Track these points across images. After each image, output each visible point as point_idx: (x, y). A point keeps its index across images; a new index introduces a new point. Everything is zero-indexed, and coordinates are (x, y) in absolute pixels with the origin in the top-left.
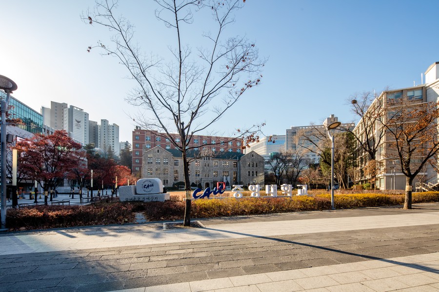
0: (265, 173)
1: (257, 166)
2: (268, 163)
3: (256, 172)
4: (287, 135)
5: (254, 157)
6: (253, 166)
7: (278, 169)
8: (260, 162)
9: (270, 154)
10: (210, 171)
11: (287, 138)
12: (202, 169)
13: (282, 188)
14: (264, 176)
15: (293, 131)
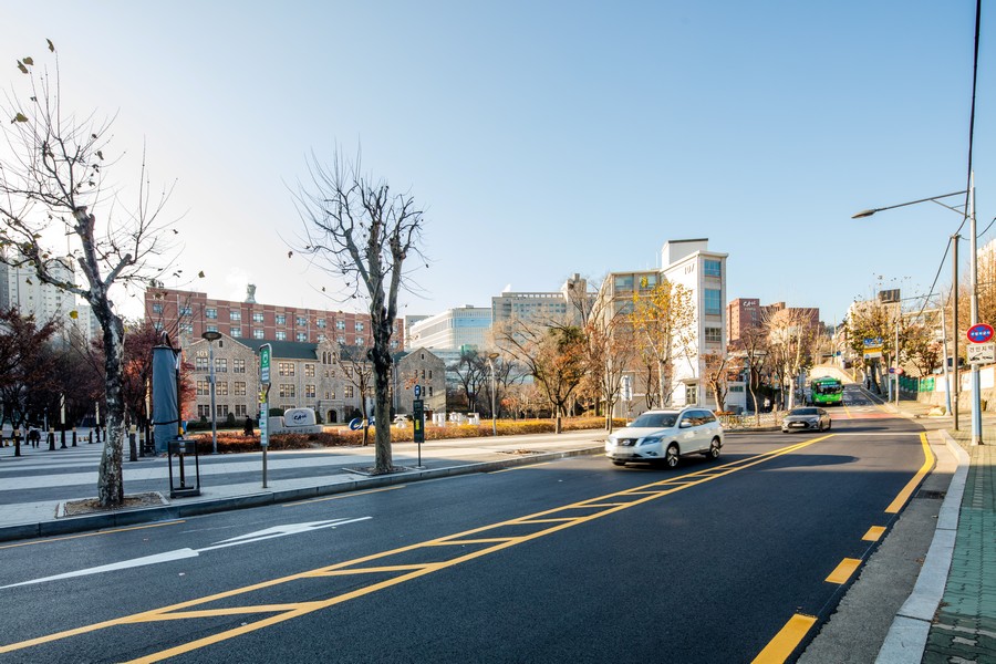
0: (448, 389)
1: (431, 377)
2: (454, 369)
3: (431, 389)
4: (494, 308)
5: (426, 360)
6: (424, 377)
7: (471, 382)
8: (437, 369)
9: (460, 348)
10: (336, 386)
11: (494, 314)
12: (319, 383)
13: (451, 418)
14: (444, 396)
15: (505, 301)
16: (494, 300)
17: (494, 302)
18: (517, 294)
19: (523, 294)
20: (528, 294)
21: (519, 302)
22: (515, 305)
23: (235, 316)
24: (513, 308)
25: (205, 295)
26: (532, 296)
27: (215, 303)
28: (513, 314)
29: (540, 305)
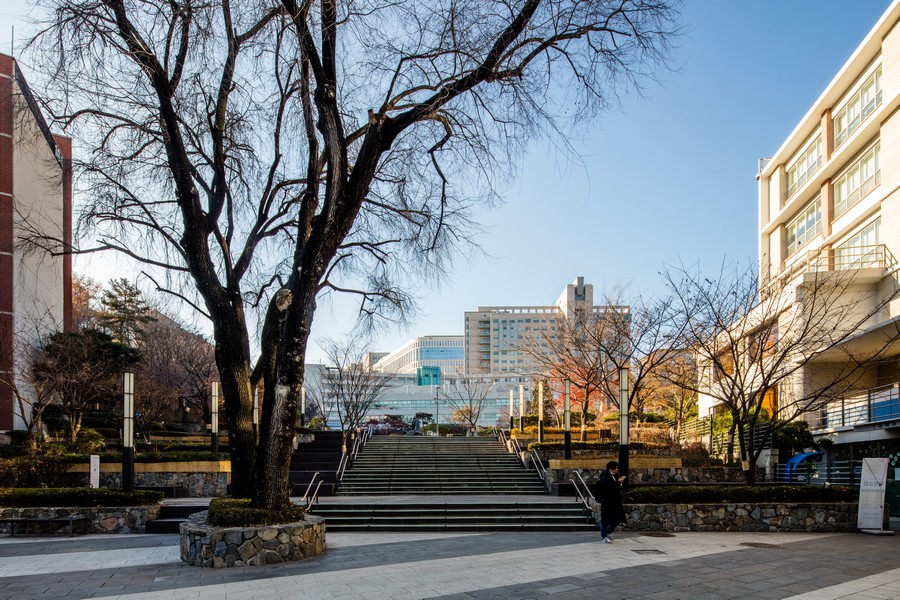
15: (481, 317)
16: (468, 317)
17: (467, 319)
18: (498, 308)
19: (505, 308)
20: (513, 308)
21: (502, 319)
22: (496, 321)
24: (493, 326)
26: (517, 311)
28: (492, 333)
29: (528, 321)
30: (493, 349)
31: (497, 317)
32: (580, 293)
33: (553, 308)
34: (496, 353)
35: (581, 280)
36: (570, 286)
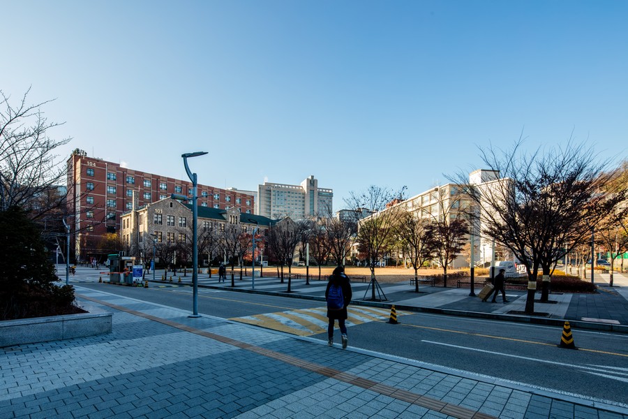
1: (292, 236)
4: (260, 192)
5: (290, 225)
6: (288, 236)
8: (295, 231)
11: (260, 196)
16: (261, 187)
17: (260, 188)
18: (274, 184)
19: (278, 184)
20: (281, 185)
21: (277, 190)
22: (274, 191)
23: (147, 183)
24: (272, 193)
25: (119, 165)
26: (283, 186)
27: (134, 173)
28: (272, 197)
29: (289, 192)
30: (272, 204)
31: (275, 189)
32: (312, 182)
33: (299, 187)
34: (274, 206)
35: (312, 177)
36: (308, 179)
